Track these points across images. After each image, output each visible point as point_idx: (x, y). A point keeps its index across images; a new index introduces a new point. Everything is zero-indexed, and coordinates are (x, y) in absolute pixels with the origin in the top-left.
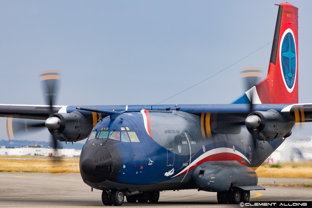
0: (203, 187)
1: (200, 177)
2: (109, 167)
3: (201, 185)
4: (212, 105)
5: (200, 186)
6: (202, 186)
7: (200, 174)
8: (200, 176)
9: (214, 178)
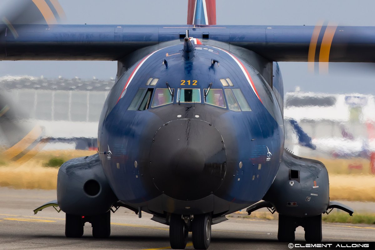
0: (296, 206)
1: (292, 185)
2: (221, 165)
3: (292, 203)
4: (274, 27)
5: (289, 204)
6: (294, 204)
7: (290, 179)
8: (292, 183)
9: (318, 187)
